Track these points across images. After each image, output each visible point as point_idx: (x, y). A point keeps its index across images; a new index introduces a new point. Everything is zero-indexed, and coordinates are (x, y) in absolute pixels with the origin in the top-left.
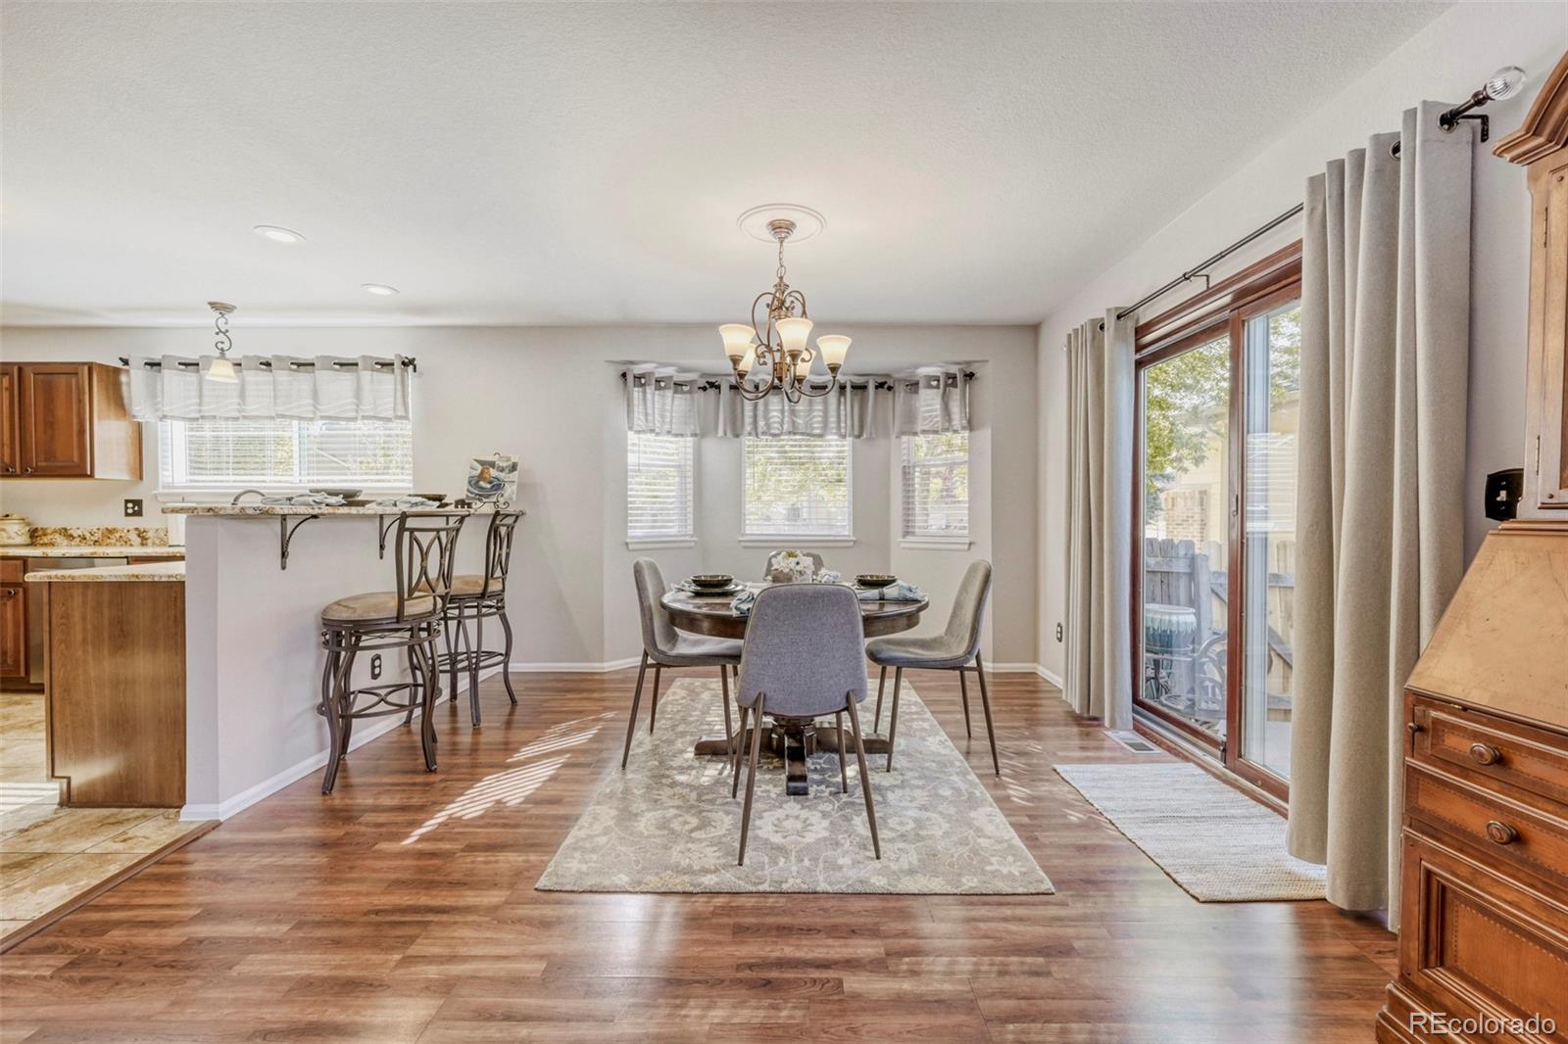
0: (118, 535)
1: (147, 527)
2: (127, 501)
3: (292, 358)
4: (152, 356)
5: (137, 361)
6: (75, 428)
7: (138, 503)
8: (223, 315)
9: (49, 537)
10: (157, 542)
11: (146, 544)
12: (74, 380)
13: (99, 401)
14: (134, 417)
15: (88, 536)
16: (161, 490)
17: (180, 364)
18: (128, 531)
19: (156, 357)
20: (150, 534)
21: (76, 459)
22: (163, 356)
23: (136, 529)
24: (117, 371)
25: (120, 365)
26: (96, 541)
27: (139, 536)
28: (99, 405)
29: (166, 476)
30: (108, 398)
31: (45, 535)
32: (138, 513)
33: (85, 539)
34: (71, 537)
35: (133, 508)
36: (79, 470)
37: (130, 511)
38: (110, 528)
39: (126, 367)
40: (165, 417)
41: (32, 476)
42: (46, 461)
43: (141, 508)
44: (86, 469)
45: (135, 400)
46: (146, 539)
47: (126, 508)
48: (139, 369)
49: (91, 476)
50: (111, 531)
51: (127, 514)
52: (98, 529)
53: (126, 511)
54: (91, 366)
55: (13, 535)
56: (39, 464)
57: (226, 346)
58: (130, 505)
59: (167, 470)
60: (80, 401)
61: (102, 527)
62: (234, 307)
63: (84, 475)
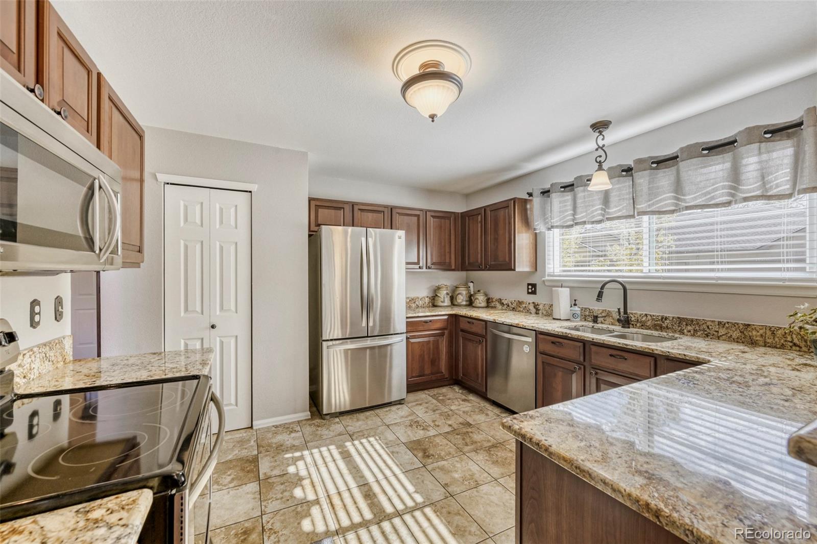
0: (524, 306)
1: (539, 302)
2: (529, 284)
3: (651, 158)
4: (543, 187)
5: (536, 193)
6: (507, 239)
7: (534, 286)
8: (600, 133)
9: (494, 303)
10: (545, 313)
11: (538, 314)
12: (507, 211)
13: (518, 222)
14: (535, 229)
15: (510, 304)
16: (547, 278)
17: (561, 187)
18: (529, 304)
19: (547, 186)
20: (541, 307)
21: (507, 259)
22: (552, 185)
23: (533, 303)
24: (525, 202)
25: (527, 197)
26: (513, 308)
27: (535, 308)
28: (518, 225)
29: (550, 268)
30: (522, 219)
31: (493, 302)
32: (534, 293)
33: (508, 306)
34: (502, 304)
35: (532, 289)
36: (508, 265)
37: (530, 291)
38: (520, 301)
39: (531, 198)
40: (552, 227)
41: (489, 270)
42: (495, 261)
43: (535, 289)
44: (511, 266)
45: (535, 218)
46: (539, 310)
47: (528, 289)
48: (537, 197)
49: (514, 270)
50: (520, 303)
51: (529, 293)
52: (515, 301)
53: (528, 291)
54: (514, 200)
55: (481, 302)
56: (492, 263)
57: (602, 159)
58: (530, 287)
59: (550, 264)
60: (510, 223)
61: (517, 300)
62: (610, 122)
63: (511, 270)
